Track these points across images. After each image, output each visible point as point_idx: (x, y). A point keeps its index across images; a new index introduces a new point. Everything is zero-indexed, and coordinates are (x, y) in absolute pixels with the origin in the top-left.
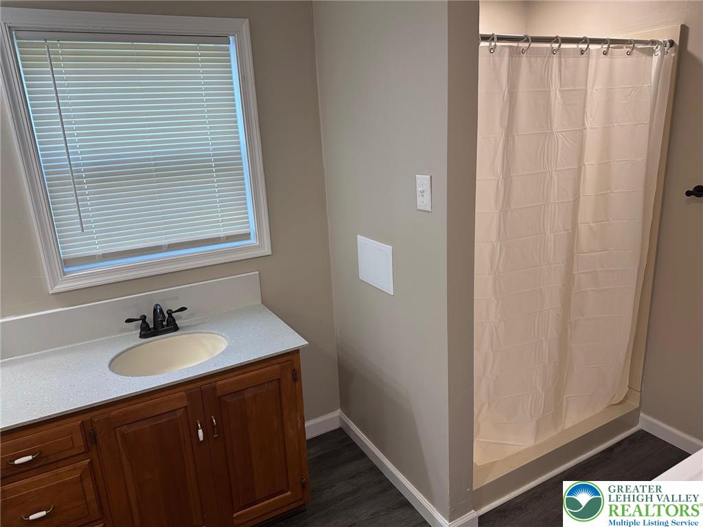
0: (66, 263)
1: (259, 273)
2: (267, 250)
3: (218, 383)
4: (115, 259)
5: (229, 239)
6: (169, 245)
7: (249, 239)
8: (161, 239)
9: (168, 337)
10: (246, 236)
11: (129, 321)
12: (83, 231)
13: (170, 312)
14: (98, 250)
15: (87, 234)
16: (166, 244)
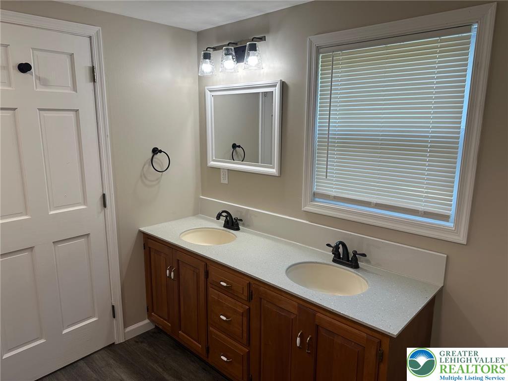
0: (315, 195)
1: (447, 257)
2: (462, 238)
3: (318, 314)
4: (355, 204)
5: (426, 214)
6: (376, 203)
7: (448, 221)
8: (374, 198)
9: (346, 270)
10: (445, 218)
11: (328, 245)
12: (326, 177)
13: (355, 253)
14: (333, 193)
15: (329, 180)
16: (375, 202)
